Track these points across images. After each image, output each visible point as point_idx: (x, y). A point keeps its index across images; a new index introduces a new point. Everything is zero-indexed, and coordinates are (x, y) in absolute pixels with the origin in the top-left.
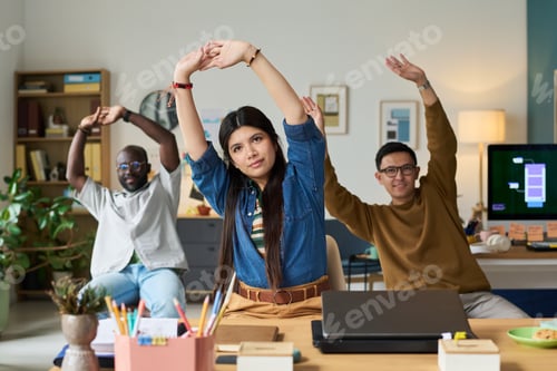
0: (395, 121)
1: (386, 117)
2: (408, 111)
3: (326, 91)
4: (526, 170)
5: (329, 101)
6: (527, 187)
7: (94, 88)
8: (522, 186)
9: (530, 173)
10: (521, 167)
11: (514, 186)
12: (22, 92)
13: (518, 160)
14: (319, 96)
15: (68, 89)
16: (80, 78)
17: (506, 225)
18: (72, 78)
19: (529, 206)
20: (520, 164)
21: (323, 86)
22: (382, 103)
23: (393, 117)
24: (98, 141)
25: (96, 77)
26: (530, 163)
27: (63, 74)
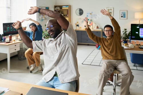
0: (123, 14)
1: (121, 13)
2: (125, 12)
3: (109, 9)
4: (140, 30)
5: (110, 10)
6: (140, 33)
7: (67, 8)
8: (139, 33)
9: (141, 30)
10: (139, 29)
11: (137, 33)
12: (56, 9)
13: (138, 27)
14: (108, 9)
15: (63, 8)
16: (65, 7)
17: (135, 41)
18: (64, 7)
19: (141, 37)
20: (138, 28)
21: (108, 8)
22: (120, 11)
23: (122, 13)
24: (68, 17)
25: (68, 6)
26: (141, 28)
27: (62, 6)
